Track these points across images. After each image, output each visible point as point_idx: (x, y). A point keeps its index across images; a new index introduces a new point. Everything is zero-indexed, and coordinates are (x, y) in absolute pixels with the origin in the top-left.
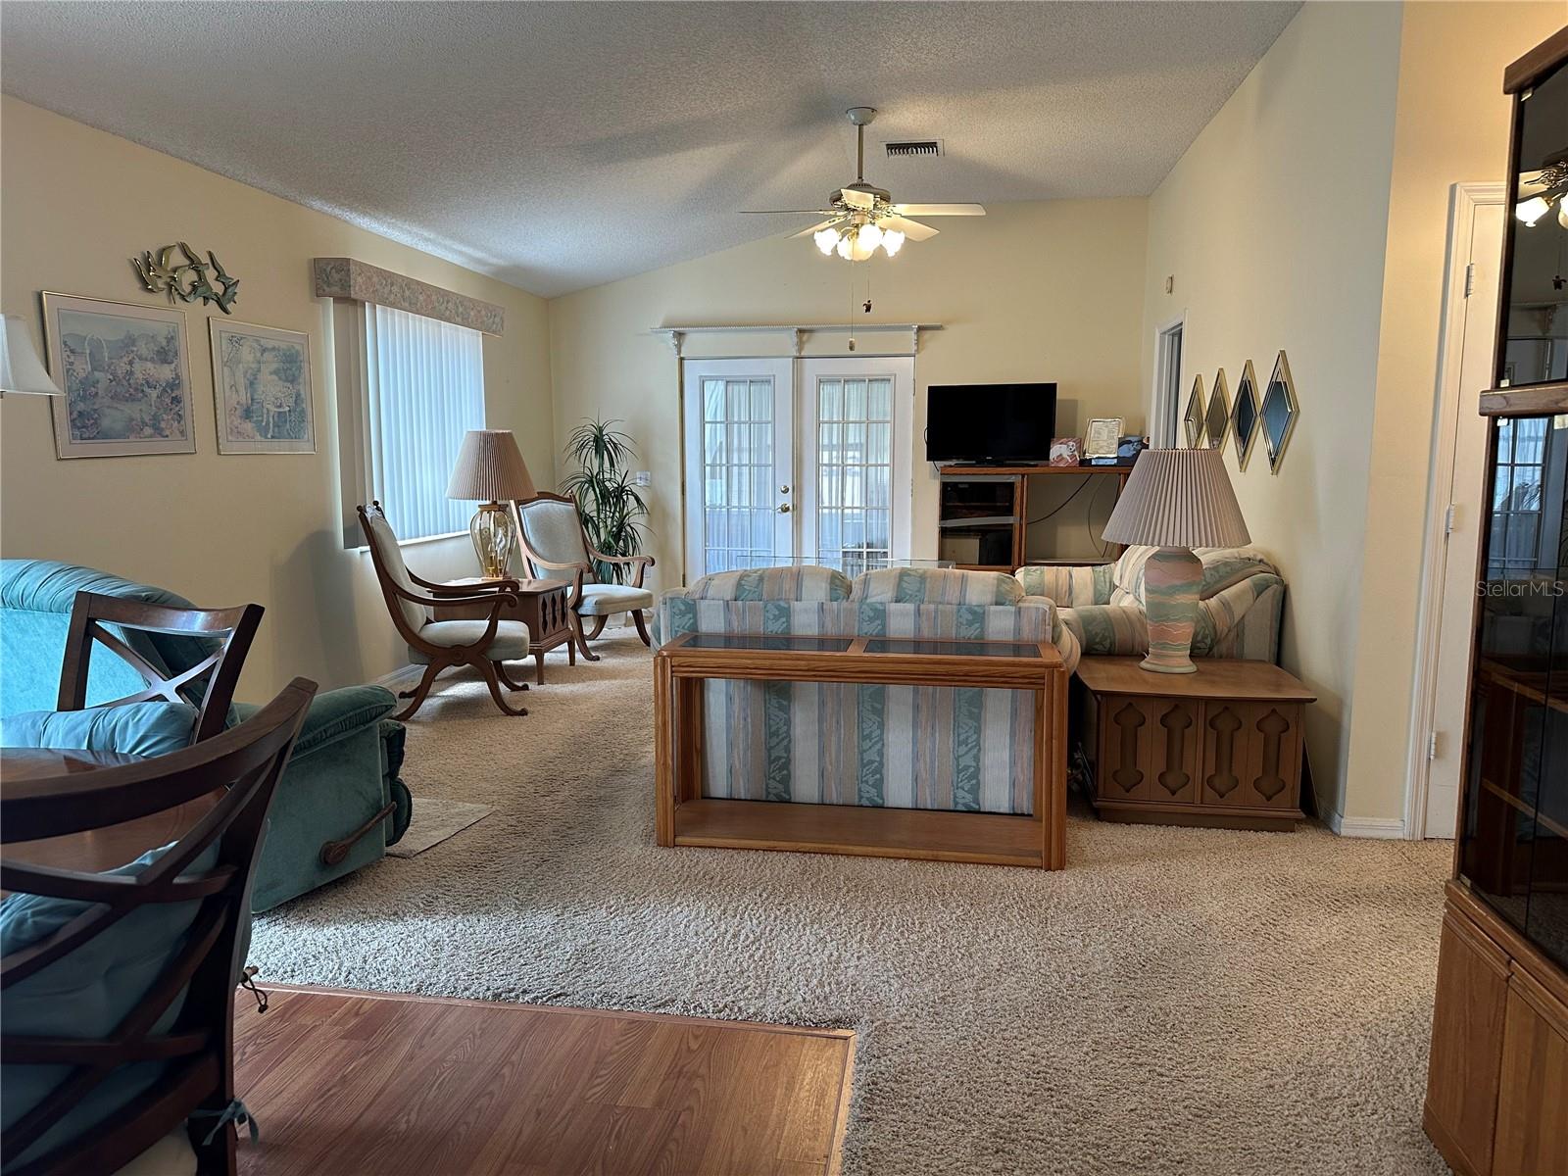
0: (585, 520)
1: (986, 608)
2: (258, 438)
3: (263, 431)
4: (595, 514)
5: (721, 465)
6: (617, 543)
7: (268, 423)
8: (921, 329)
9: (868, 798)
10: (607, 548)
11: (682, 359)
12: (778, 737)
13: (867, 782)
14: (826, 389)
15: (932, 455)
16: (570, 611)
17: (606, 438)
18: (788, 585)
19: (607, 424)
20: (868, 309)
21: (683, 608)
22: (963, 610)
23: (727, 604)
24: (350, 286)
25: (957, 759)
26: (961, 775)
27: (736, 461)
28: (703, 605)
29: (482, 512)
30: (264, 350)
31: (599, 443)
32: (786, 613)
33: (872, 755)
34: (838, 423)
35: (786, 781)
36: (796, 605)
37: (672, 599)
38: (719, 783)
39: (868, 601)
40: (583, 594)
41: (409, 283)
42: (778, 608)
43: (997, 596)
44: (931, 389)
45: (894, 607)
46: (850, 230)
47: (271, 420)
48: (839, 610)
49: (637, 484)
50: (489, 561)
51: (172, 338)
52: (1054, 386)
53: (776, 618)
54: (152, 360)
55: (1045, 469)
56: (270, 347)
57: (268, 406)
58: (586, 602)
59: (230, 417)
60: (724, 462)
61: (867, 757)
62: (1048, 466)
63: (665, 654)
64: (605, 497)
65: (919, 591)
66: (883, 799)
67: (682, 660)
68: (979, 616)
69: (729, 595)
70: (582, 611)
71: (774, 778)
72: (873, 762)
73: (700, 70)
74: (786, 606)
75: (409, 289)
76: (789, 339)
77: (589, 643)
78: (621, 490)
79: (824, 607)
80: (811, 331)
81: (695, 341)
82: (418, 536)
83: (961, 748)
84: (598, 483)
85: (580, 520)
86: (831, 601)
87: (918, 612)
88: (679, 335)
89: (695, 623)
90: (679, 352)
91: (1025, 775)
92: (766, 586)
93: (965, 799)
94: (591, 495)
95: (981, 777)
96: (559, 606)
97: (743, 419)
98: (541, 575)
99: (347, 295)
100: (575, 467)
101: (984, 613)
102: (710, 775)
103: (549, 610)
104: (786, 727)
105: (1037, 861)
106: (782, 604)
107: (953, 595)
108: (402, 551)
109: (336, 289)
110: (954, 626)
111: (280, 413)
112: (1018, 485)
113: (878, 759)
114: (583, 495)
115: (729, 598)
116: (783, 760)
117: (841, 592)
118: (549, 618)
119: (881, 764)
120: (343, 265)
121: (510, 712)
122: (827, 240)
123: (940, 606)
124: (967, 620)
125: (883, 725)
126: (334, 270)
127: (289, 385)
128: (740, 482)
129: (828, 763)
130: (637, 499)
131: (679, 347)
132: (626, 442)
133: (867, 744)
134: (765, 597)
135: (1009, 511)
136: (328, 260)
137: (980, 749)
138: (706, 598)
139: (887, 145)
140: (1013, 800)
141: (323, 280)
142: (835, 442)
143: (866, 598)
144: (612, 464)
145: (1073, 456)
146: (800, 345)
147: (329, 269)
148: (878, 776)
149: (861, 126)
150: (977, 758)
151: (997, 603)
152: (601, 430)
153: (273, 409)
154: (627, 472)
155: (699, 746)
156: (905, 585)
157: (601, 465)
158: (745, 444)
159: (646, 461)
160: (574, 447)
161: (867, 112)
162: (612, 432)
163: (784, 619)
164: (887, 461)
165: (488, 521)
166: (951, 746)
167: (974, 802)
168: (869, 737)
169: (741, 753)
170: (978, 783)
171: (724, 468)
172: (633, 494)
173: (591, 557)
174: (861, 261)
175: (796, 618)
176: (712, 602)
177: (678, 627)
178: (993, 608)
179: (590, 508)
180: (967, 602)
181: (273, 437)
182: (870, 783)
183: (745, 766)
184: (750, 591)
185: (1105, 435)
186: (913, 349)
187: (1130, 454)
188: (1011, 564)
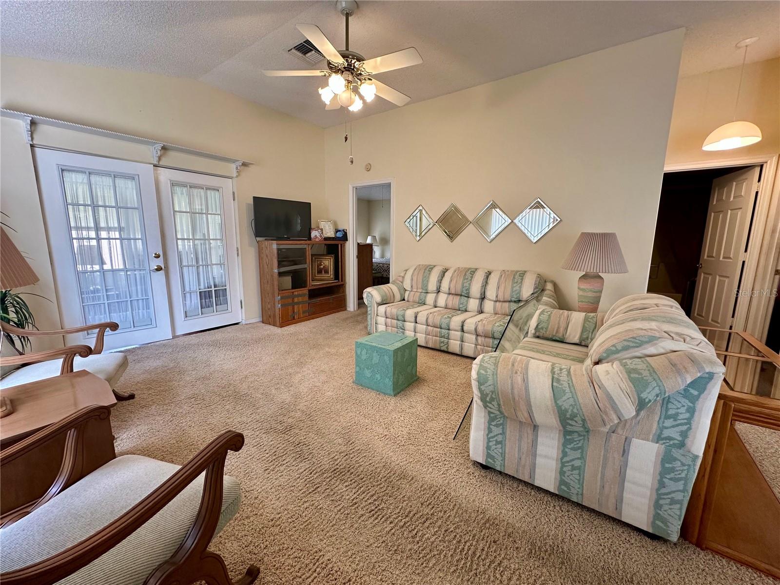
5: (89, 239)
11: (35, 146)
14: (177, 191)
15: (258, 234)
34: (187, 212)
44: (255, 198)
52: (309, 204)
76: (151, 152)
80: (169, 149)
81: (47, 132)
88: (32, 124)
90: (32, 139)
112: (307, 249)
131: (32, 134)
135: (303, 262)
145: (319, 236)
146: (160, 158)
149: (347, 16)
164: (220, 237)
185: (327, 227)
186: (235, 174)
187: (341, 236)
188: (306, 287)
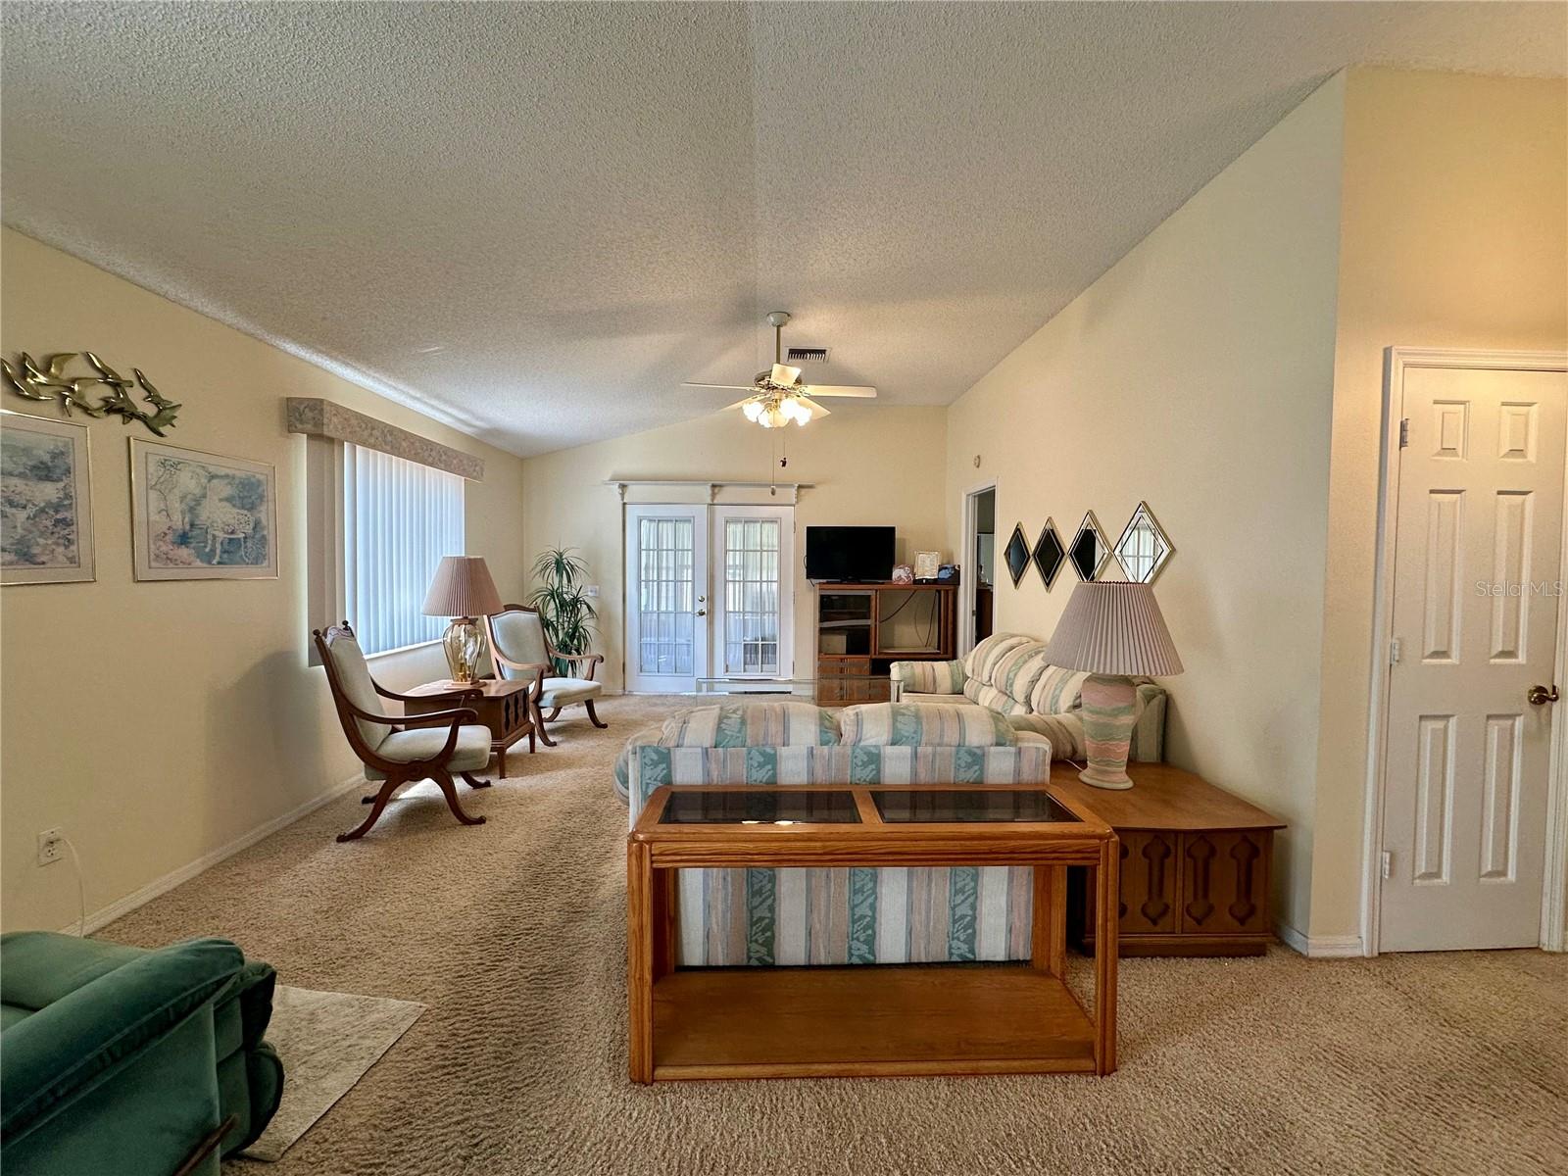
0: (546, 624)
1: (986, 748)
2: (198, 563)
3: (208, 558)
4: (555, 619)
5: (653, 581)
6: (572, 642)
7: (213, 550)
8: (800, 487)
9: (859, 956)
10: (565, 648)
11: (624, 504)
12: (760, 896)
13: (858, 939)
14: (731, 528)
15: (809, 576)
16: (531, 704)
17: (565, 561)
18: (774, 728)
19: (566, 550)
20: (784, 464)
21: (655, 757)
22: (962, 752)
23: (706, 752)
24: (323, 424)
25: (953, 909)
26: (957, 926)
27: (664, 578)
28: (678, 756)
29: (453, 626)
30: (212, 477)
31: (560, 566)
32: (771, 760)
33: (864, 910)
34: (740, 551)
35: (770, 944)
36: (783, 751)
37: (643, 748)
38: (694, 952)
39: (862, 744)
40: (543, 689)
41: (392, 430)
42: (763, 754)
43: (997, 736)
44: (809, 529)
45: (889, 750)
46: (772, 405)
47: (218, 546)
48: (830, 754)
49: (588, 595)
50: (458, 666)
51: (62, 453)
52: (893, 529)
53: (761, 766)
54: (21, 475)
55: (889, 586)
56: (223, 474)
57: (216, 533)
58: (546, 696)
59: (155, 544)
60: (655, 578)
61: (858, 912)
62: (891, 583)
63: (641, 837)
64: (563, 606)
65: (915, 732)
66: (875, 956)
67: (664, 845)
68: (978, 757)
69: (708, 742)
70: (542, 704)
71: (756, 941)
72: (865, 917)
73: (661, 248)
74: (773, 752)
75: (391, 435)
76: (708, 490)
77: (546, 726)
78: (576, 601)
79: (815, 752)
80: (721, 486)
81: (635, 491)
82: (393, 648)
83: (957, 897)
84: (558, 596)
85: (542, 624)
86: (821, 745)
87: (915, 755)
88: (623, 487)
89: (669, 775)
90: (623, 499)
91: (1024, 920)
92: (749, 730)
93: (961, 950)
94: (552, 605)
95: (977, 927)
96: (521, 702)
97: (670, 548)
98: (507, 674)
99: (320, 432)
100: (539, 583)
101: (984, 755)
102: (685, 941)
103: (512, 709)
104: (770, 885)
105: (1089, 1065)
106: (769, 750)
107: (951, 736)
108: (369, 665)
109: (309, 427)
110: (953, 769)
111: (230, 539)
112: (873, 597)
113: (870, 914)
114: (545, 604)
115: (707, 744)
116: (767, 921)
117: (832, 735)
118: (512, 717)
119: (874, 918)
120: (317, 405)
121: (467, 822)
122: (753, 410)
123: (938, 748)
124: (966, 762)
125: (877, 877)
126: (307, 410)
127: (246, 512)
128: (667, 590)
129: (816, 920)
130: (589, 607)
131: (623, 495)
132: (581, 564)
133: (859, 898)
134: (749, 742)
135: (867, 616)
136: (301, 400)
137: (977, 897)
138: (682, 746)
139: (790, 350)
140: (1009, 948)
141: (295, 418)
142: (737, 563)
143: (860, 741)
144: (569, 581)
145: (908, 577)
146: (713, 495)
147: (302, 408)
148: (870, 932)
149: (779, 327)
150: (973, 907)
151: (998, 744)
152: (561, 555)
153: (221, 535)
154: (581, 586)
155: (672, 914)
156: (899, 726)
157: (561, 581)
158: (672, 565)
159: (596, 578)
160: (540, 568)
161: (785, 316)
162: (569, 556)
163: (770, 767)
164: (775, 578)
165: (460, 632)
166: (947, 894)
167: (970, 952)
168: (861, 890)
169: (720, 915)
170: (975, 932)
171: (655, 583)
172: (586, 603)
173: (551, 655)
174: (779, 427)
175: (783, 763)
176: (690, 750)
177: (650, 779)
178: (993, 749)
179: (551, 615)
180: (967, 744)
181: (219, 563)
182: (862, 939)
183: (724, 929)
184: (732, 736)
185: (928, 562)
186: (794, 501)
187: (946, 577)
188: (868, 654)
